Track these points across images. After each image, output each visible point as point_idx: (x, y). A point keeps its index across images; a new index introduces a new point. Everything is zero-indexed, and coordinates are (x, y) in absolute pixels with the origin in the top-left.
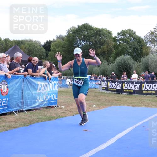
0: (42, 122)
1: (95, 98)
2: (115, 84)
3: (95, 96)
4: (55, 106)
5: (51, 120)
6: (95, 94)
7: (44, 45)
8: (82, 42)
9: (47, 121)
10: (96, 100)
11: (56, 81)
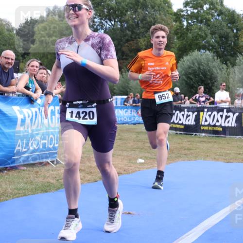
0: (25, 195)
1: (140, 144)
2: (183, 113)
3: (138, 141)
4: (53, 162)
5: (46, 191)
6: (137, 137)
7: (19, 29)
8: (104, 22)
9: (37, 193)
10: (142, 149)
11: (54, 106)
